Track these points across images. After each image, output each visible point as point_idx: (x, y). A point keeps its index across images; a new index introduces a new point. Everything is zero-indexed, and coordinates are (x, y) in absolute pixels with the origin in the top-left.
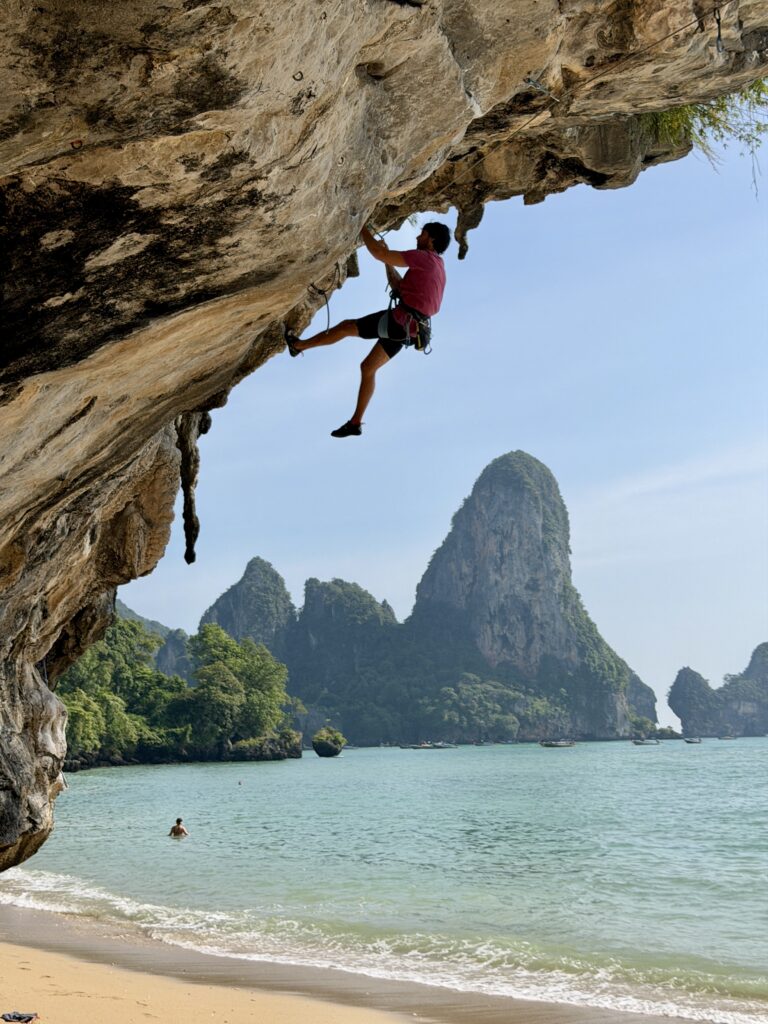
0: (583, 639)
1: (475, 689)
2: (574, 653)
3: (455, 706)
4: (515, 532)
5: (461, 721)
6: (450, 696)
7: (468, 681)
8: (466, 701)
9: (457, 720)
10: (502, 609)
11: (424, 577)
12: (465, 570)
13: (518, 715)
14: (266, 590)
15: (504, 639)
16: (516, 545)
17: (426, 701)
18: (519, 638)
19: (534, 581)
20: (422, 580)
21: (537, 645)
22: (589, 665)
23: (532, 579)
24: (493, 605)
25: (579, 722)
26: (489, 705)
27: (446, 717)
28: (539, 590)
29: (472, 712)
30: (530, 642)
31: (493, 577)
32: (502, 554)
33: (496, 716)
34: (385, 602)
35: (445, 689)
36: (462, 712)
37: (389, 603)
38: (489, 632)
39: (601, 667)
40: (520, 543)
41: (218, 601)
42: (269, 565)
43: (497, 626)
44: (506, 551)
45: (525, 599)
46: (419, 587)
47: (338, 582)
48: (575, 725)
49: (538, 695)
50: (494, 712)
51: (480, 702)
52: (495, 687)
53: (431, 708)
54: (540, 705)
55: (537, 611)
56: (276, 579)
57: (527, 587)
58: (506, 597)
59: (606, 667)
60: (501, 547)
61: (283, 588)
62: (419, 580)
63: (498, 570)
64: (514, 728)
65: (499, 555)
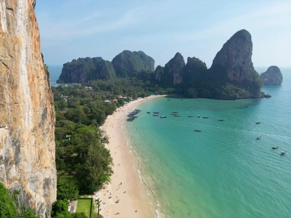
0: (254, 76)
1: (229, 87)
2: (252, 79)
3: (225, 91)
4: (242, 50)
5: (226, 95)
6: (224, 89)
7: (227, 85)
8: (227, 90)
9: (225, 94)
10: (235, 68)
11: (215, 58)
12: (226, 57)
13: (239, 94)
14: (180, 60)
15: (234, 74)
16: (241, 53)
17: (218, 89)
18: (238, 75)
19: (244, 62)
20: (214, 59)
21: (242, 76)
22: (255, 82)
23: (244, 61)
24: (233, 67)
25: (251, 94)
26: (233, 91)
27: (223, 94)
28: (245, 64)
29: (229, 93)
30: (241, 75)
31: (234, 60)
32: (237, 55)
33: (234, 94)
34: (204, 62)
35: (222, 87)
36: (227, 93)
37: (205, 63)
38: (231, 72)
39: (258, 82)
40: (242, 53)
41: (169, 61)
42: (181, 54)
43: (233, 72)
44: (238, 54)
45: (242, 66)
46: (214, 60)
47: (194, 58)
48: (250, 95)
49: (242, 88)
50: (234, 93)
51: (231, 90)
52: (233, 86)
53: (219, 91)
54: (243, 91)
55: (244, 69)
56: (182, 57)
57: (242, 63)
58: (237, 65)
59: (259, 82)
60: (237, 53)
61: (183, 59)
62: (213, 59)
63: (236, 59)
64: (238, 97)
65: (236, 55)
